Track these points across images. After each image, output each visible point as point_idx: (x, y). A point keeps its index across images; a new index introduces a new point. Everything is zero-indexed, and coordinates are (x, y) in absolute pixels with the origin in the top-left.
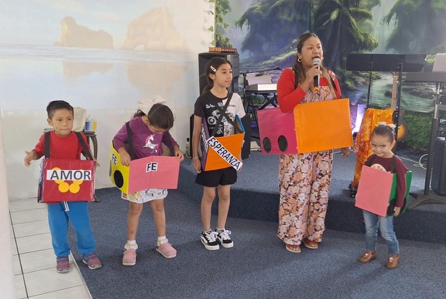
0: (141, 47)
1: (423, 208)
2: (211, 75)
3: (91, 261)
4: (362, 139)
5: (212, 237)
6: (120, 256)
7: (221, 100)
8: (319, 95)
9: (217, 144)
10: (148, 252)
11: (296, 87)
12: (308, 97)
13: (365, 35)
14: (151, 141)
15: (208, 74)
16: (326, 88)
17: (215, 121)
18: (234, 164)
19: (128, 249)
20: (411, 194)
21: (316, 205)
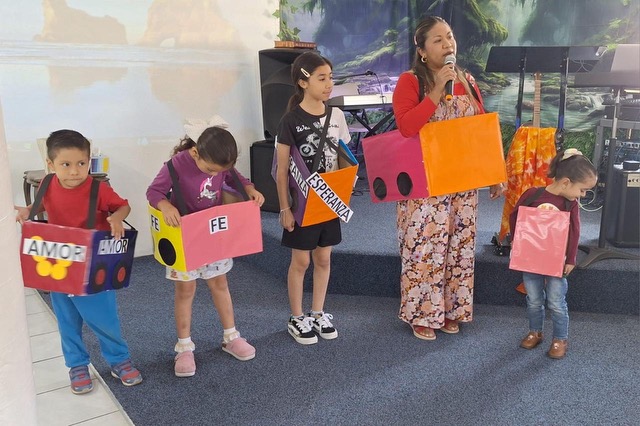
0: (170, 42)
1: (600, 265)
2: (301, 82)
3: (124, 373)
4: (514, 172)
5: (306, 325)
6: (169, 362)
7: (317, 119)
8: (455, 108)
9: (321, 184)
10: (211, 352)
11: (421, 98)
12: (439, 113)
13: (490, 22)
14: (208, 187)
15: (296, 81)
16: (463, 97)
17: (312, 150)
18: (341, 213)
19: (180, 351)
20: (581, 248)
21: (454, 270)
